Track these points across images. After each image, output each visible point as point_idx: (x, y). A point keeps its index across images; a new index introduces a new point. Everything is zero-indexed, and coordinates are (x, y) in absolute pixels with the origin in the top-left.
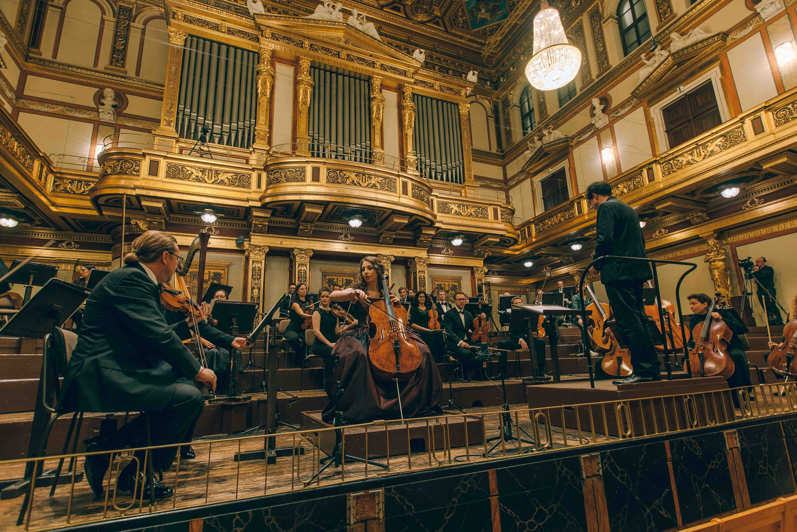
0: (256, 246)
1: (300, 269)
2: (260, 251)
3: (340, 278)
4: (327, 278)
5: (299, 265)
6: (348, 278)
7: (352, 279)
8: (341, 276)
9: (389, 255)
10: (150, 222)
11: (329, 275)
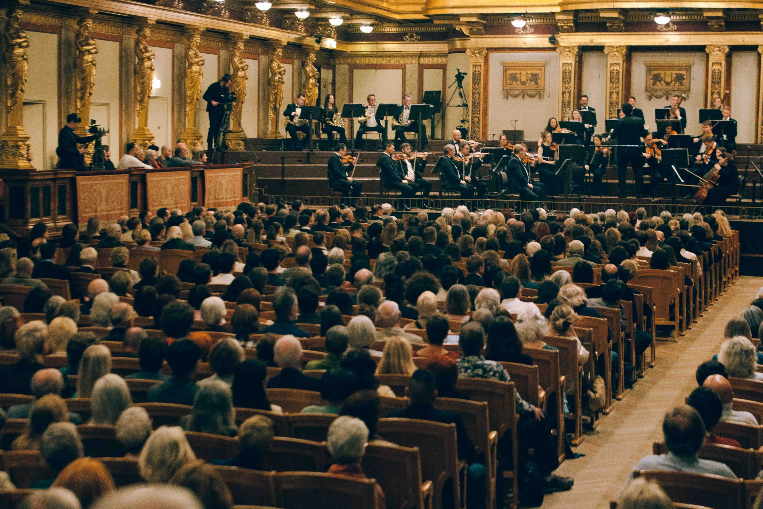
0: (565, 47)
1: (612, 68)
2: (570, 51)
3: (669, 73)
4: (653, 73)
5: (611, 64)
6: (678, 72)
7: (684, 72)
8: (669, 70)
9: (722, 45)
10: (471, 29)
11: (654, 70)
